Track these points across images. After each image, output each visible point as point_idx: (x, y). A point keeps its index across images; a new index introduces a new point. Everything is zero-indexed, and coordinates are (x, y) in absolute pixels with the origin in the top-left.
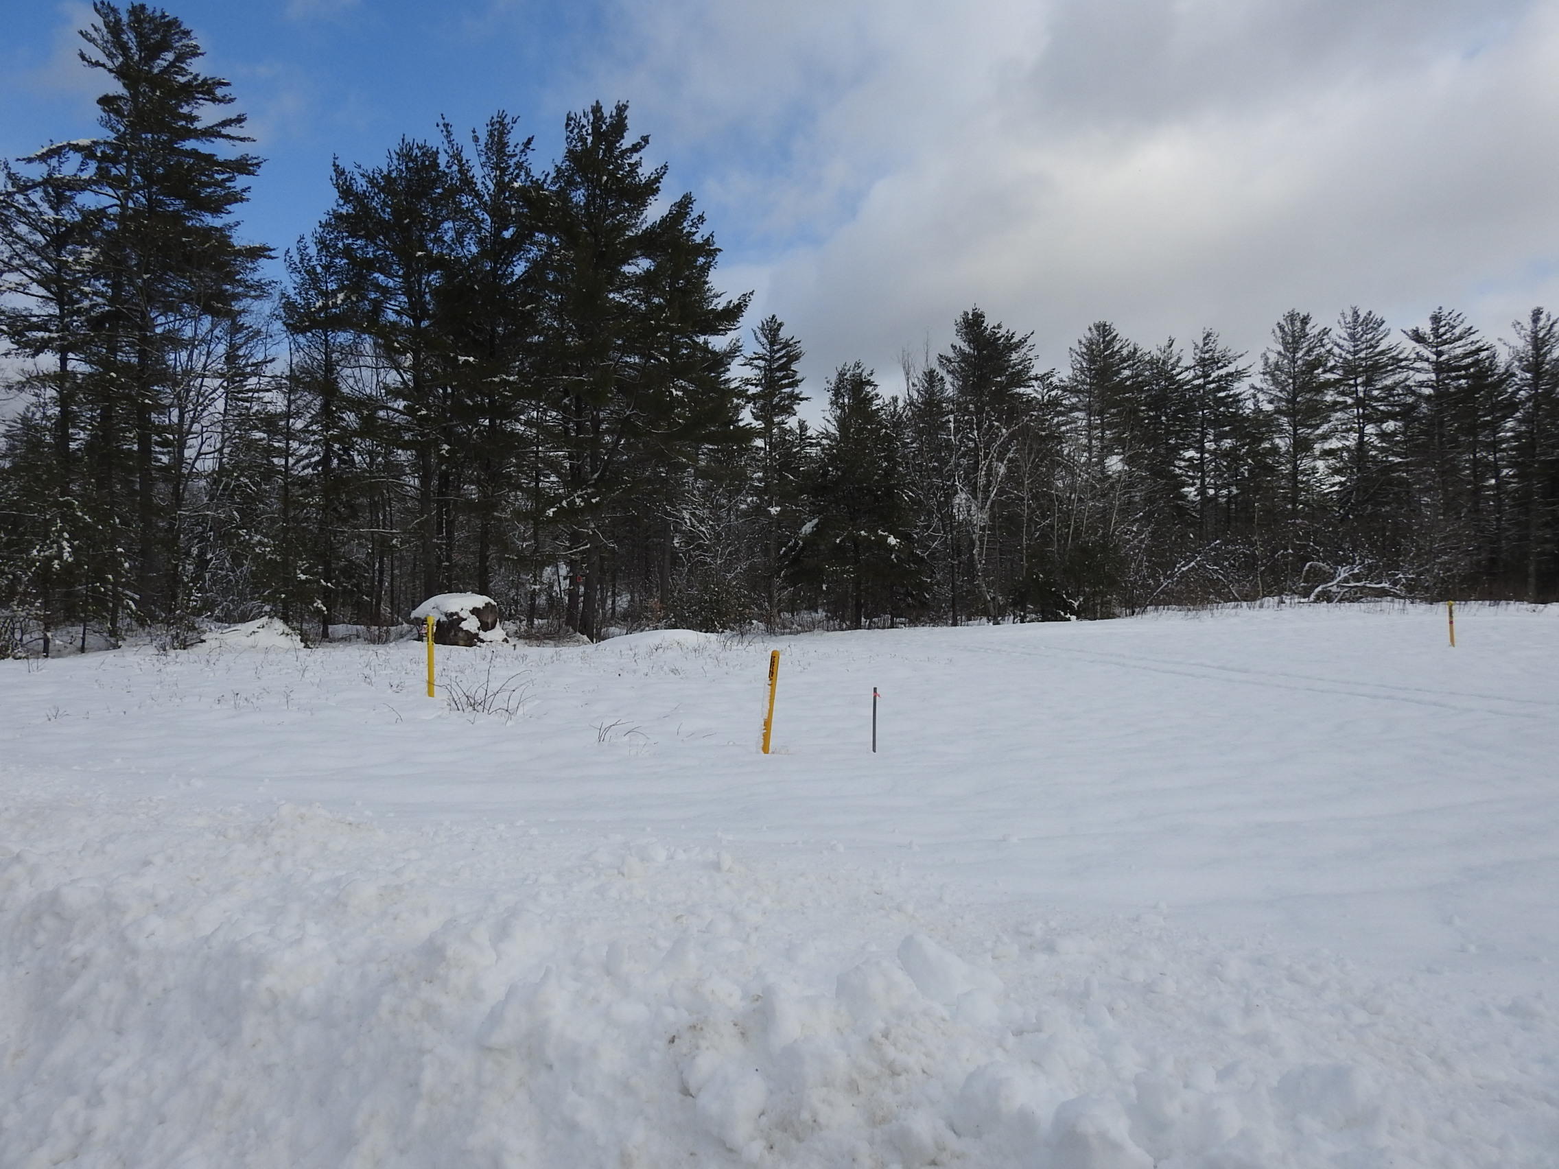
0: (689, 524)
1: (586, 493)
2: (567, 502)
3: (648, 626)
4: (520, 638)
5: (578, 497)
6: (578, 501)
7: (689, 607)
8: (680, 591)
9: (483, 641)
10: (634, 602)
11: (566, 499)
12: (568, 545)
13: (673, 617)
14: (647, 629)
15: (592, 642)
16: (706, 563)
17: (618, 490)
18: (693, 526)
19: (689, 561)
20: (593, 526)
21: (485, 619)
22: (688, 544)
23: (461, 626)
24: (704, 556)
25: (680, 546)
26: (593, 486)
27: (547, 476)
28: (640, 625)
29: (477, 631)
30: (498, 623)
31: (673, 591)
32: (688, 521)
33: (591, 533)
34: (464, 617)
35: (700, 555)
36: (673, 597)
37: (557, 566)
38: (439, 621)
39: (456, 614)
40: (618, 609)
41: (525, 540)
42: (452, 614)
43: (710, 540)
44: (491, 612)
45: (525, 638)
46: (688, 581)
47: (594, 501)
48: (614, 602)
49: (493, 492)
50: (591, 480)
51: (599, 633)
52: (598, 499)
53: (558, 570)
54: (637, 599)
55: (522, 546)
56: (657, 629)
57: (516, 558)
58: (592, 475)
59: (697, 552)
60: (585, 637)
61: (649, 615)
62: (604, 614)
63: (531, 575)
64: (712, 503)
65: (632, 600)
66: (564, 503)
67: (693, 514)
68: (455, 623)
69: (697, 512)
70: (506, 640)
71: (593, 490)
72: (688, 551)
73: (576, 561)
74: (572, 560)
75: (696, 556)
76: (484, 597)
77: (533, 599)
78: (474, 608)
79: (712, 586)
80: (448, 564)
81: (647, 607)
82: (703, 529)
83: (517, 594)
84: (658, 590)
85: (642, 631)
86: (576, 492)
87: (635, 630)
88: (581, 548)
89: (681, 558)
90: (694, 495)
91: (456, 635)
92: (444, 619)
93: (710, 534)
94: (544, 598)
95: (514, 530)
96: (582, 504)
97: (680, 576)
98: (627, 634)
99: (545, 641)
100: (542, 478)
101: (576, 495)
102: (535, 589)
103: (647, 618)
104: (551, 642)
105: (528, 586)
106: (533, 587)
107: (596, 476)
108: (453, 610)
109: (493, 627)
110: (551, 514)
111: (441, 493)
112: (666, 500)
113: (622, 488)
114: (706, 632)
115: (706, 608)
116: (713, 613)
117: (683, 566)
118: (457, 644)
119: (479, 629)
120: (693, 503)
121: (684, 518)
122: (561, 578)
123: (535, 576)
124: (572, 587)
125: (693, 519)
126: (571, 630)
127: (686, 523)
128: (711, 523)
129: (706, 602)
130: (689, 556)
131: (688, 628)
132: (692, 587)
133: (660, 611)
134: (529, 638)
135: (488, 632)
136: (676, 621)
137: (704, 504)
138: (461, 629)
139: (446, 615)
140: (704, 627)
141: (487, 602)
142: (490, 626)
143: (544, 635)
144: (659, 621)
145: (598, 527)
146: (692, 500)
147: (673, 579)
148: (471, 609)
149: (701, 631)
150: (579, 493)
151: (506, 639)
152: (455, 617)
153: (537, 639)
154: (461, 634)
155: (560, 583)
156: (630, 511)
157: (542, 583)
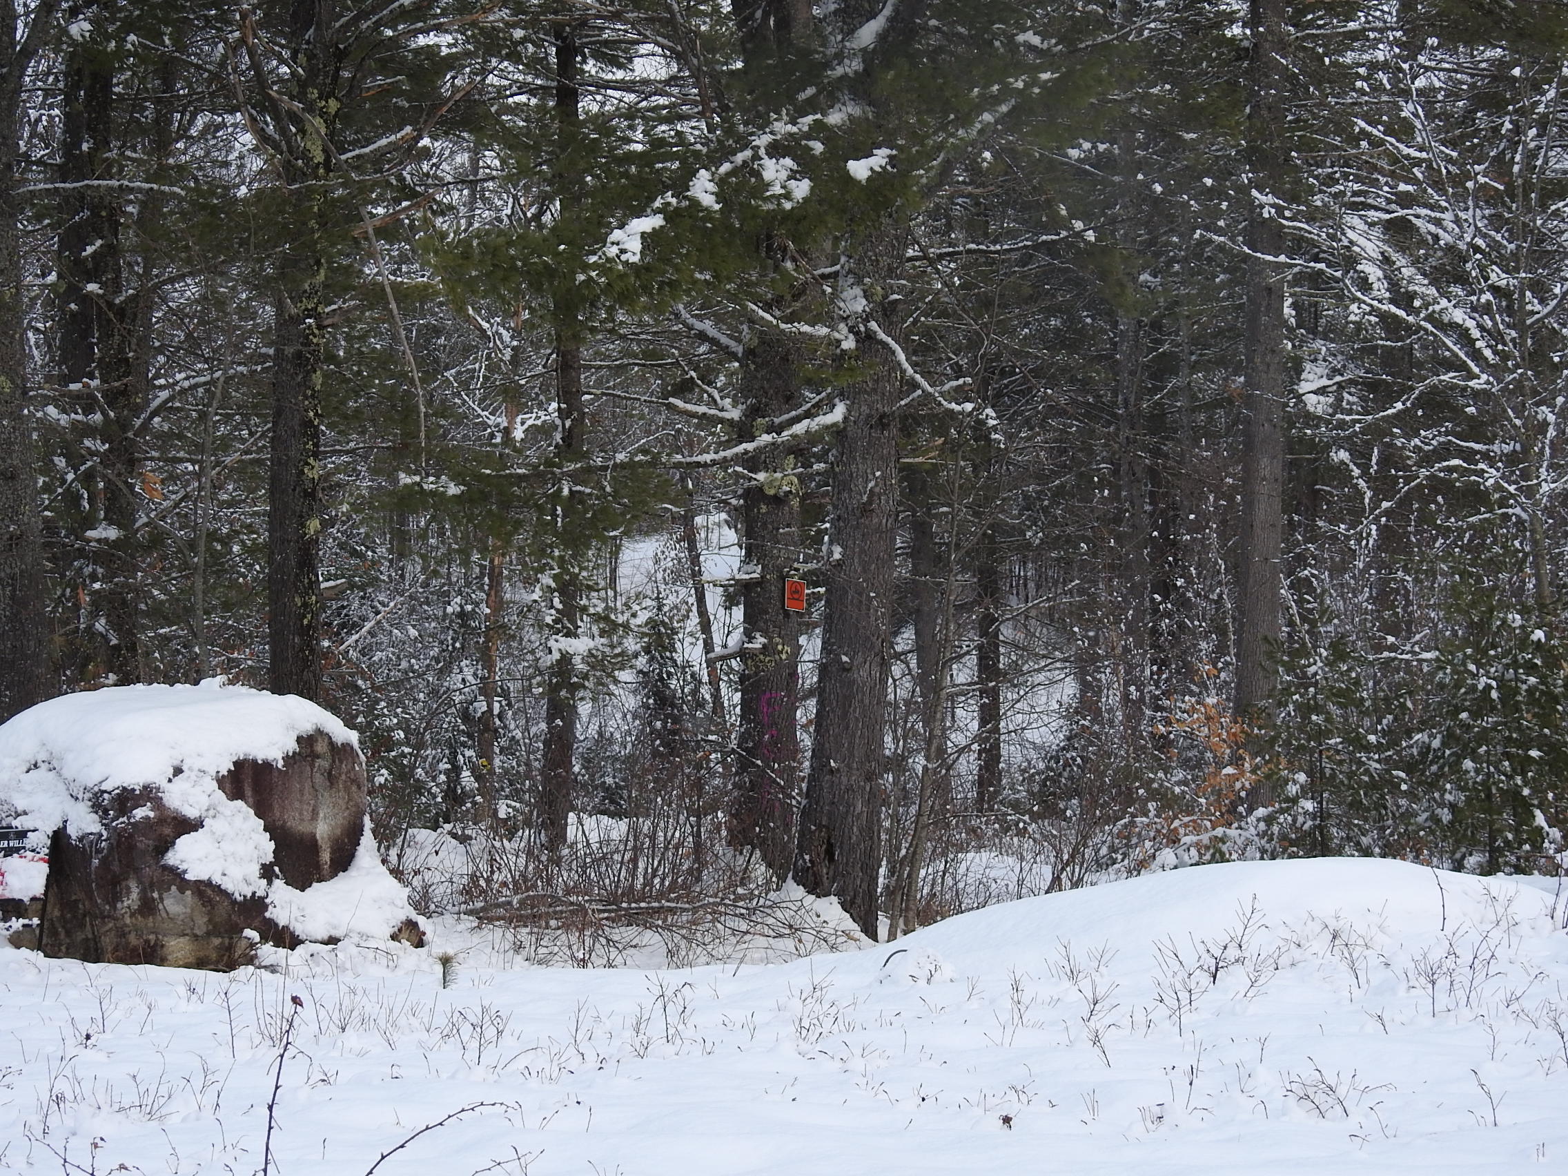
0: (1380, 288)
1: (819, 129)
2: (721, 182)
3: (1173, 840)
4: (484, 917)
5: (776, 150)
6: (774, 171)
7: (1393, 737)
8: (1339, 651)
9: (287, 939)
10: (1097, 714)
11: (711, 161)
12: (735, 414)
13: (1304, 792)
14: (1167, 856)
15: (874, 936)
16: (1475, 497)
17: (990, 102)
18: (1403, 298)
19: (1383, 486)
20: (860, 305)
21: (296, 822)
22: (1379, 394)
23: (172, 858)
24: (1469, 456)
25: (1337, 406)
26: (859, 87)
27: (614, 55)
28: (1127, 838)
29: (260, 886)
30: (368, 841)
31: (1303, 652)
32: (1374, 273)
33: (849, 344)
34: (191, 813)
35: (1444, 452)
36: (1305, 681)
37: (690, 538)
38: (59, 837)
39: (149, 794)
40: (1011, 753)
41: (515, 399)
42: (126, 799)
43: (1496, 371)
44: (331, 778)
45: (515, 919)
46: (1383, 598)
47: (860, 169)
48: (990, 715)
49: (336, 142)
50: (840, 57)
51: (902, 891)
52: (879, 158)
53: (695, 559)
54: (1111, 698)
55: (507, 432)
56: (1220, 857)
57: (453, 490)
58: (850, 32)
59: (1430, 438)
60: (831, 910)
61: (1176, 780)
62: (939, 784)
63: (547, 580)
64: (1500, 167)
65: (1087, 703)
66: (703, 189)
67: (1398, 231)
68: (143, 843)
69: (1420, 218)
70: (410, 933)
71: (854, 109)
72: (1378, 431)
73: (778, 501)
74: (754, 495)
75: (1427, 459)
76: (293, 701)
77: (561, 710)
78: (241, 766)
79: (1516, 619)
80: (112, 533)
81: (1163, 743)
82: (1458, 316)
83: (487, 689)
84: (1221, 650)
85: (1140, 866)
86: (763, 125)
87: (1102, 865)
88: (799, 428)
89: (1341, 472)
90: (1404, 130)
91: (148, 907)
92: (84, 823)
93: (1495, 336)
94: (631, 702)
95: (467, 350)
96: (802, 189)
97: (1338, 570)
98: (1056, 884)
99: (623, 933)
100: (591, 67)
101: (763, 141)
102: (566, 658)
103: (1169, 803)
104: (650, 937)
105: (531, 636)
106: (561, 644)
107: (868, 33)
108: (132, 775)
109: (343, 860)
110: (635, 245)
111: (74, 165)
112: (1254, 157)
113: (1007, 91)
114: (1489, 869)
115: (1483, 737)
116: (1523, 764)
117: (1356, 515)
118: (151, 955)
119: (267, 873)
120: (1400, 168)
121: (1350, 260)
122: (714, 598)
123: (569, 588)
124: (759, 641)
125: (1400, 260)
126: (760, 871)
127: (1364, 284)
128: (1497, 276)
129: (1482, 704)
130: (1384, 462)
131: (1391, 850)
132: (1402, 628)
133: (1236, 761)
134: (534, 919)
135: (318, 890)
136: (1322, 815)
137: (1459, 181)
138: (176, 876)
139: (97, 802)
140: (1473, 845)
141: (307, 727)
142: (326, 856)
143: (612, 900)
144: (1231, 815)
145: (886, 312)
146: (1395, 159)
147: (1302, 586)
148: (226, 766)
149: (1458, 867)
150: (782, 127)
151: (411, 925)
152: (140, 813)
153: (577, 920)
154: (174, 904)
155: (706, 626)
156: (1056, 224)
157: (608, 625)
